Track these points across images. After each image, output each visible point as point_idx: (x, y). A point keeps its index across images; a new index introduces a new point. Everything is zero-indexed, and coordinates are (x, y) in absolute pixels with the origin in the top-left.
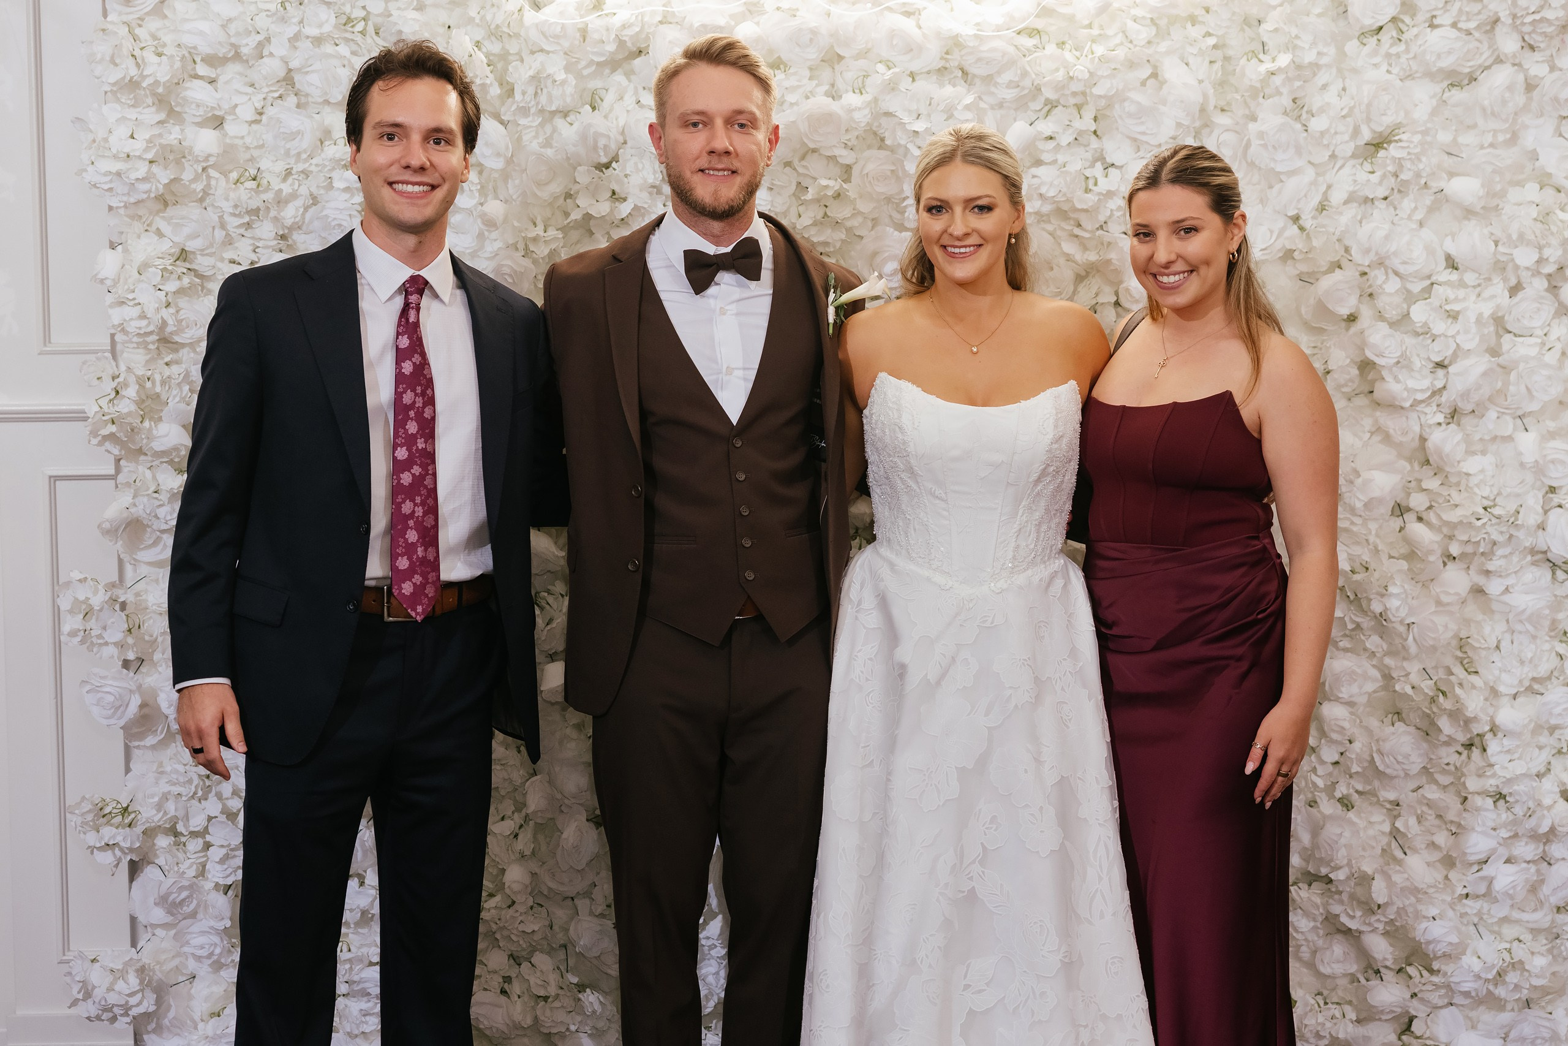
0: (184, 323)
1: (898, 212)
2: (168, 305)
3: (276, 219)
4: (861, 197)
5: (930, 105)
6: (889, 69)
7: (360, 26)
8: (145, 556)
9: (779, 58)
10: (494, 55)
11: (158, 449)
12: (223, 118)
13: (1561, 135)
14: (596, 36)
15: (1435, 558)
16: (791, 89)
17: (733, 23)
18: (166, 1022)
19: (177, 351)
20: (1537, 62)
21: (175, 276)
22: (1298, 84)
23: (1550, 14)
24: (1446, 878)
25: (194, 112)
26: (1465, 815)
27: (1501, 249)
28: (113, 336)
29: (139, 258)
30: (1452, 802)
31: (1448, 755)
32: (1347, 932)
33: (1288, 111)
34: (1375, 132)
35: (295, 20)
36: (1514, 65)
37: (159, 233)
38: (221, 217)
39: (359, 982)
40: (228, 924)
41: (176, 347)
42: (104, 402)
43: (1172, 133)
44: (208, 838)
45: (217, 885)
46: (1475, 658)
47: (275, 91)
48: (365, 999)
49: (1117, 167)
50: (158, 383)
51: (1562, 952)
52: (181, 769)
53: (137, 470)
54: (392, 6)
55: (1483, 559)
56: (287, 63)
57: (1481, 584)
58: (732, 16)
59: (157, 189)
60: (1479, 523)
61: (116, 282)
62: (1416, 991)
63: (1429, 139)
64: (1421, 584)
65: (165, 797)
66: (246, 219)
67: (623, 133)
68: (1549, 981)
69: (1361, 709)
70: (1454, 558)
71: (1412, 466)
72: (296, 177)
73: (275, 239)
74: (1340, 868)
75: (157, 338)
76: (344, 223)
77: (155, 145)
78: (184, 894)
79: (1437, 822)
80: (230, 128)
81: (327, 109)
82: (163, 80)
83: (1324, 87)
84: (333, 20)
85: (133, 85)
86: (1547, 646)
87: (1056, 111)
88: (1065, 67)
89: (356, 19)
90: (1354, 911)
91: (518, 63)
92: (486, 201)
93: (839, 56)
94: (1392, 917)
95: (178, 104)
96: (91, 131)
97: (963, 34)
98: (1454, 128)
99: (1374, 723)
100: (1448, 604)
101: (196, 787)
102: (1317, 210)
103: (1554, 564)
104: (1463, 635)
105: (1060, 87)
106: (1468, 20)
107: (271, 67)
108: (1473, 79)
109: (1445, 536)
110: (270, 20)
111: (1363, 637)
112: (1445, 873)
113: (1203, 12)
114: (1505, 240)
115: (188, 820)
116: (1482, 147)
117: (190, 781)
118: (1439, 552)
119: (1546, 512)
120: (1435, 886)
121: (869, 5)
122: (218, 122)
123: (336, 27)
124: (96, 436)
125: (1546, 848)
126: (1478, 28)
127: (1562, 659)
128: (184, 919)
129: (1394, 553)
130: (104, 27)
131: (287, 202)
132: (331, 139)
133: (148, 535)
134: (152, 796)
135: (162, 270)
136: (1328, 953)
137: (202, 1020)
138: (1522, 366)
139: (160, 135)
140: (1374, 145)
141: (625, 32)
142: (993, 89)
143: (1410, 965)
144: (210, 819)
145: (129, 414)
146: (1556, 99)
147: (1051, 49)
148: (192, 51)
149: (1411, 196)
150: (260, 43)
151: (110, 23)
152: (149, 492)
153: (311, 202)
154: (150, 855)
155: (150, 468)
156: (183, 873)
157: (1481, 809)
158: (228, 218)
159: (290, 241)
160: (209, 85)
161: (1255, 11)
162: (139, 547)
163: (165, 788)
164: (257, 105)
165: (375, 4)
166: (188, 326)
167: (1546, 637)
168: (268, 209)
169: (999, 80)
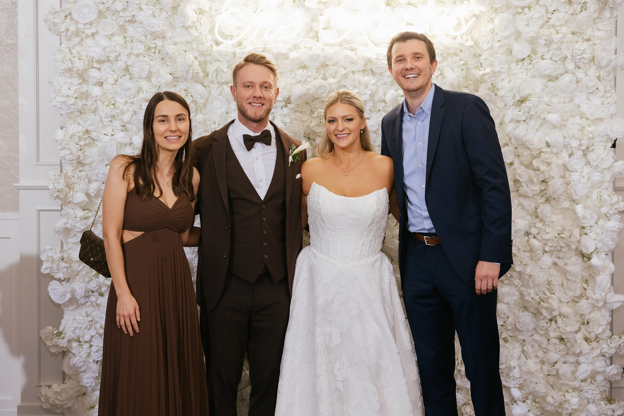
0: (86, 156)
2: (81, 150)
3: (121, 119)
5: (359, 83)
6: (345, 70)
7: (153, 50)
8: (71, 240)
9: (305, 64)
10: (202, 61)
11: (75, 202)
12: (103, 82)
13: (589, 99)
14: (239, 56)
15: (540, 252)
16: (309, 76)
17: (288, 52)
18: (74, 410)
19: (84, 166)
20: (581, 73)
22: (493, 79)
23: (585, 56)
24: (542, 368)
25: (92, 80)
26: (549, 345)
27: (566, 140)
28: (61, 160)
29: (71, 132)
30: (544, 340)
31: (543, 323)
33: (490, 88)
34: (521, 96)
35: (130, 48)
36: (572, 73)
37: (79, 124)
38: (101, 118)
40: (97, 375)
42: (55, 184)
44: (91, 343)
45: (94, 361)
46: (554, 288)
47: (122, 73)
50: (76, 178)
51: (583, 397)
52: (82, 318)
53: (68, 209)
54: (165, 43)
55: (557, 252)
56: (126, 63)
57: (556, 261)
58: (288, 49)
59: (78, 108)
60: (556, 239)
61: (62, 141)
62: (530, 409)
63: (541, 100)
64: (534, 261)
65: (76, 328)
66: (110, 119)
68: (578, 407)
69: (512, 306)
70: (547, 252)
71: (532, 218)
72: (129, 104)
73: (121, 126)
74: (503, 364)
75: (77, 162)
77: (77, 92)
78: (82, 364)
79: (539, 348)
80: (105, 86)
81: (141, 80)
82: (81, 69)
83: (503, 80)
84: (143, 48)
85: (70, 70)
86: (579, 285)
89: (152, 47)
90: (507, 379)
91: (210, 65)
92: (197, 114)
93: (327, 64)
94: (522, 382)
95: (86, 77)
96: (55, 87)
97: (372, 58)
98: (550, 96)
99: (516, 311)
100: (544, 269)
101: (87, 325)
102: (499, 124)
103: (583, 255)
104: (549, 280)
106: (556, 57)
107: (121, 64)
108: (557, 78)
109: (544, 244)
110: (120, 47)
111: (513, 280)
112: (541, 366)
113: (460, 52)
114: (568, 137)
115: (84, 337)
116: (560, 103)
117: (85, 323)
118: (541, 250)
119: (581, 236)
120: (537, 371)
121: (338, 47)
122: (101, 84)
123: (144, 50)
124: (53, 196)
125: (578, 358)
126: (559, 60)
127: (585, 290)
128: (82, 373)
129: (525, 250)
130: (60, 49)
131: (125, 113)
132: (142, 91)
133: (72, 233)
134: (71, 328)
135: (79, 137)
137: (87, 410)
138: (572, 183)
139: (79, 88)
140: (521, 101)
142: (382, 78)
143: (528, 399)
144: (92, 337)
145: (65, 189)
146: (587, 86)
148: (92, 58)
149: (534, 120)
150: (117, 56)
151: (62, 47)
152: (73, 218)
153: (134, 113)
154: (70, 350)
155: (73, 209)
156: (82, 356)
157: (555, 344)
158: (103, 119)
159: (126, 128)
160: (98, 71)
161: (478, 52)
162: (70, 237)
163: (75, 325)
164: (115, 78)
165: (159, 43)
166: (88, 158)
167: (579, 282)
168: (118, 116)
169: (385, 74)
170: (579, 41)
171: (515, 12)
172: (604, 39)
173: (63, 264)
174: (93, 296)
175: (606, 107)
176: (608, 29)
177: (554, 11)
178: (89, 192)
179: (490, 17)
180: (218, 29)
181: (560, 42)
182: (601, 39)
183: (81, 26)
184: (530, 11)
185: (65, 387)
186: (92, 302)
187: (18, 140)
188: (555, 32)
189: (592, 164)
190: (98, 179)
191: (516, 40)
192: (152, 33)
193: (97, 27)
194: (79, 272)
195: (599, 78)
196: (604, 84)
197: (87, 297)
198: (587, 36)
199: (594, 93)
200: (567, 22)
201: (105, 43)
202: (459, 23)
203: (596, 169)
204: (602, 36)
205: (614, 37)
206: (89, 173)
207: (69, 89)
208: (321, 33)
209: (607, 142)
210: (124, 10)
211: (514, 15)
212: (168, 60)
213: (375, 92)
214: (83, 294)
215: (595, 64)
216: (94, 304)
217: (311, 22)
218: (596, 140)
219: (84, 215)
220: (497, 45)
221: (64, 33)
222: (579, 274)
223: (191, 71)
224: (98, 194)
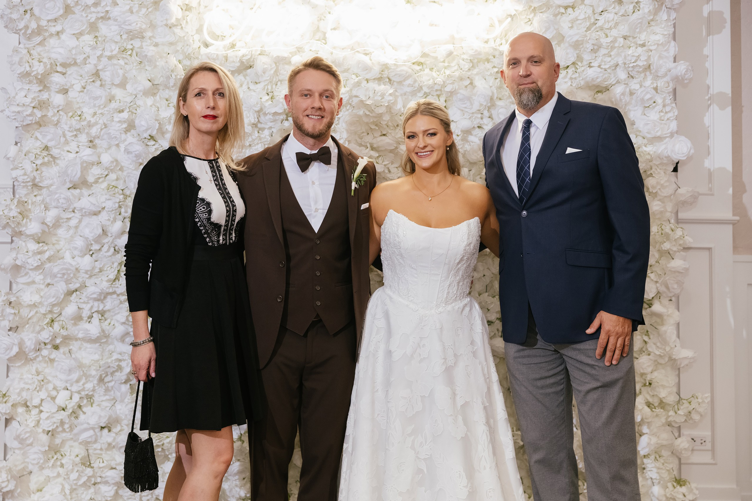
0: (44, 178)
1: (360, 138)
2: (37, 170)
3: (88, 133)
5: (374, 93)
6: (357, 77)
7: (130, 52)
8: (22, 280)
10: (187, 66)
11: (28, 233)
12: (68, 90)
13: (645, 114)
14: (232, 60)
17: (291, 56)
18: (16, 494)
19: (41, 190)
20: (635, 83)
21: (41, 157)
23: (640, 63)
25: (55, 87)
28: (14, 182)
29: (25, 149)
35: (100, 49)
36: (625, 84)
37: (37, 138)
38: (64, 133)
39: (105, 478)
40: (47, 448)
41: (40, 188)
42: (5, 212)
43: (478, 108)
44: (41, 408)
45: (44, 430)
47: (92, 79)
48: (108, 484)
49: (454, 122)
50: (30, 204)
52: (30, 376)
53: (19, 242)
54: (144, 44)
56: (96, 67)
58: (291, 53)
59: (35, 119)
61: (15, 159)
65: (22, 389)
66: (75, 133)
72: (98, 115)
73: (87, 142)
75: (31, 184)
76: (118, 136)
77: (36, 100)
78: (27, 435)
80: (71, 94)
81: (114, 87)
82: (41, 73)
84: (117, 49)
85: (27, 74)
86: (638, 337)
87: (429, 97)
88: (433, 79)
89: (128, 49)
95: (48, 83)
96: (9, 93)
97: (390, 63)
101: (36, 385)
105: (430, 87)
106: (605, 65)
107: (89, 68)
108: (607, 89)
110: (90, 48)
113: (492, 57)
115: (32, 400)
117: (34, 383)
121: (349, 50)
122: (65, 91)
123: (119, 52)
126: (609, 68)
127: (646, 343)
128: (28, 446)
130: (18, 49)
131: (93, 126)
132: (114, 100)
133: (22, 271)
134: (17, 389)
135: (36, 154)
137: (33, 493)
139: (38, 96)
141: (244, 58)
142: (402, 87)
144: (42, 400)
145: (16, 217)
146: (643, 99)
147: (427, 71)
148: (56, 61)
150: (85, 58)
151: (20, 48)
152: (24, 252)
153: (104, 127)
154: (14, 416)
155: (24, 242)
156: (28, 425)
158: (66, 132)
159: (94, 143)
160: (62, 76)
162: (19, 276)
163: (22, 385)
164: (83, 84)
165: (137, 43)
166: (45, 179)
168: (84, 129)
169: (404, 83)
170: (632, 47)
171: (557, 12)
172: (662, 44)
173: (9, 310)
174: (46, 349)
175: (665, 124)
176: (666, 33)
177: (602, 12)
178: (45, 222)
179: (528, 17)
180: (207, 29)
181: (610, 47)
182: (658, 45)
183: (43, 23)
184: (574, 12)
185: (5, 465)
186: (44, 357)
188: (604, 35)
189: (650, 191)
190: (59, 204)
191: (559, 44)
192: (129, 32)
193: (63, 24)
194: (29, 319)
195: (656, 89)
196: (663, 96)
197: (38, 350)
198: (641, 40)
199: (651, 106)
200: (617, 24)
201: (71, 42)
202: (491, 24)
203: (656, 196)
204: (659, 40)
205: (673, 43)
206: (47, 197)
207: (26, 96)
208: (330, 35)
209: (667, 165)
210: (96, 5)
211: (556, 15)
212: (146, 63)
213: (392, 103)
214: (33, 347)
215: (651, 73)
216: (47, 358)
217: (318, 21)
218: (655, 161)
219: (38, 249)
221: (23, 31)
223: (174, 77)
224: (57, 224)
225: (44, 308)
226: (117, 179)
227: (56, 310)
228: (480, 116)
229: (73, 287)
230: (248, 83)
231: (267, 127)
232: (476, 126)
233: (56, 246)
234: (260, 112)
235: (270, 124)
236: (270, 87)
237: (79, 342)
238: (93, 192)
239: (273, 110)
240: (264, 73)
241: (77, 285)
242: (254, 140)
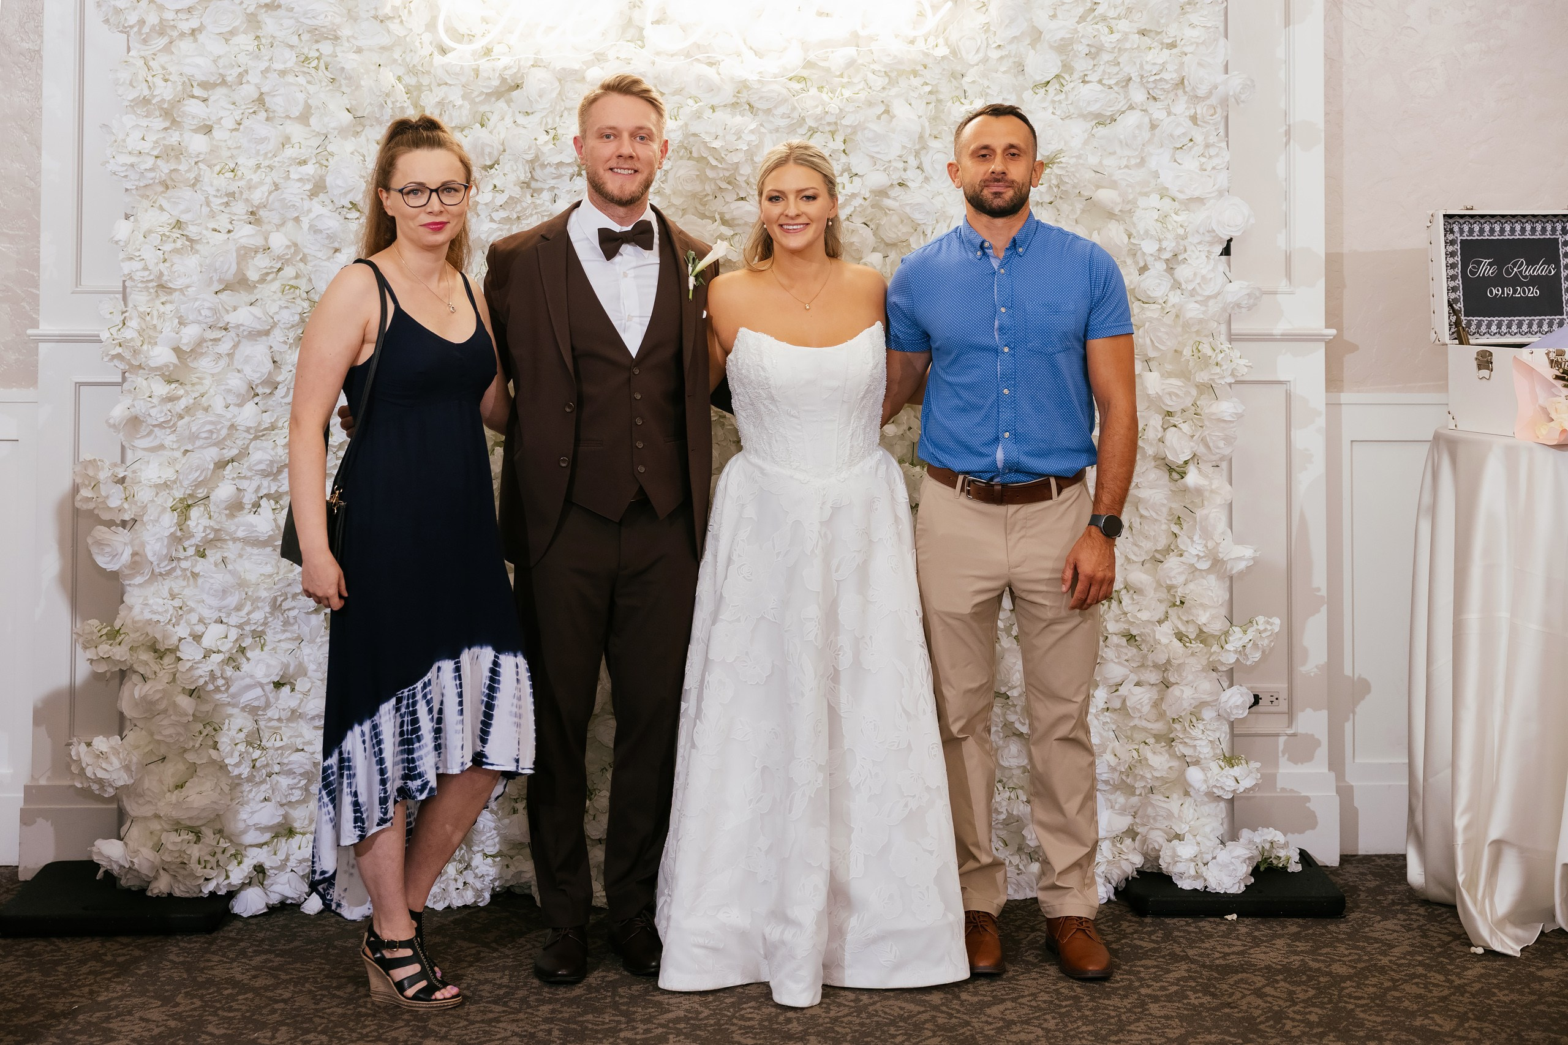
0: (176, 274)
1: (702, 205)
2: (165, 261)
3: (247, 200)
4: (674, 193)
5: (725, 129)
6: (696, 102)
7: (314, 63)
8: (141, 444)
10: (410, 86)
11: (152, 365)
12: (212, 127)
13: (1175, 160)
14: (486, 75)
18: (141, 793)
19: (170, 294)
20: (1158, 109)
21: (171, 239)
23: (1165, 76)
25: (190, 122)
27: (1132, 240)
28: (124, 281)
29: (145, 226)
32: (1020, 735)
35: (266, 58)
36: (1142, 110)
37: (161, 208)
38: (207, 198)
39: (287, 765)
40: (190, 718)
41: (170, 291)
42: (114, 331)
43: (899, 153)
44: (179, 654)
45: (184, 689)
47: (250, 108)
48: (292, 776)
49: (859, 176)
50: (155, 317)
51: (1175, 753)
52: (161, 601)
53: (138, 380)
54: (338, 49)
56: (259, 88)
58: (585, 62)
59: (160, 176)
61: (127, 243)
63: (1081, 161)
65: (148, 622)
66: (225, 200)
67: (503, 144)
68: (1167, 774)
72: (263, 170)
73: (246, 214)
74: (1015, 687)
75: (156, 284)
76: (297, 204)
77: (160, 145)
78: (159, 696)
80: (217, 134)
81: (289, 122)
82: (167, 99)
84: (294, 59)
85: (146, 101)
86: (1164, 527)
87: (816, 135)
88: (822, 105)
89: (312, 58)
95: (179, 116)
96: (114, 134)
97: (750, 79)
98: (1100, 154)
101: (171, 616)
103: (1170, 467)
105: (818, 119)
106: (1110, 78)
107: (248, 91)
108: (1113, 120)
110: (248, 57)
113: (922, 68)
114: (1136, 235)
115: (164, 640)
116: (1120, 168)
117: (166, 611)
119: (1165, 430)
121: (683, 57)
122: (208, 130)
123: (296, 63)
124: (107, 355)
125: (1165, 675)
126: (1117, 84)
127: (1176, 536)
128: (159, 713)
130: (127, 59)
131: (256, 188)
132: (290, 143)
133: (144, 428)
134: (137, 622)
135: (162, 235)
136: (1006, 751)
137: (169, 791)
138: (1147, 324)
139: (164, 138)
141: (507, 72)
144: (183, 638)
145: (132, 339)
146: (1171, 135)
147: (813, 91)
148: (191, 78)
149: (1069, 202)
150: (240, 74)
151: (131, 56)
152: (145, 397)
153: (273, 188)
154: (135, 667)
155: (146, 379)
156: (159, 680)
157: (1118, 646)
158: (211, 199)
159: (258, 217)
160: (202, 103)
161: (959, 68)
162: (138, 437)
164: (237, 118)
165: (326, 48)
166: (179, 276)
167: (1164, 521)
168: (241, 193)
169: (775, 112)
170: (1154, 48)
172: (1202, 43)
174: (186, 556)
175: (1209, 176)
176: (1210, 25)
178: (180, 345)
180: (444, 23)
181: (1116, 50)
182: (1197, 44)
183: (169, 15)
186: (184, 570)
187: (39, 242)
188: (1106, 30)
189: (1184, 287)
190: (200, 318)
191: (1033, 44)
192: (312, 30)
193: (201, 17)
195: (1194, 119)
196: (1205, 130)
197: (174, 558)
198: (1169, 37)
199: (1185, 147)
200: (1129, 10)
201: (217, 47)
202: (920, 12)
203: (1192, 296)
204: (1199, 37)
205: (1222, 40)
206: (182, 306)
207: (143, 139)
208: (649, 31)
209: (1211, 244)
212: (343, 82)
213: (757, 146)
214: (165, 552)
215: (1185, 92)
216: (187, 573)
217: (629, 8)
218: (1190, 239)
219: (168, 393)
220: (994, 55)
221: (135, 29)
222: (1164, 505)
223: (390, 105)
224: (197, 349)
225: (183, 490)
226: (297, 277)
227: (201, 493)
228: (901, 165)
229: (229, 454)
230: (513, 115)
231: (547, 186)
232: (895, 183)
233: (198, 387)
234: (535, 163)
235: (552, 182)
236: (550, 121)
237: (239, 545)
238: (257, 297)
239: (556, 159)
240: (540, 96)
241: (235, 452)
242: (525, 209)
